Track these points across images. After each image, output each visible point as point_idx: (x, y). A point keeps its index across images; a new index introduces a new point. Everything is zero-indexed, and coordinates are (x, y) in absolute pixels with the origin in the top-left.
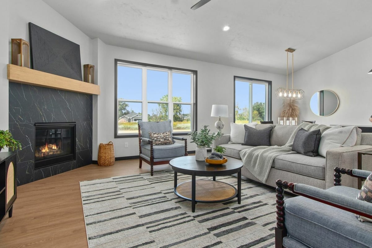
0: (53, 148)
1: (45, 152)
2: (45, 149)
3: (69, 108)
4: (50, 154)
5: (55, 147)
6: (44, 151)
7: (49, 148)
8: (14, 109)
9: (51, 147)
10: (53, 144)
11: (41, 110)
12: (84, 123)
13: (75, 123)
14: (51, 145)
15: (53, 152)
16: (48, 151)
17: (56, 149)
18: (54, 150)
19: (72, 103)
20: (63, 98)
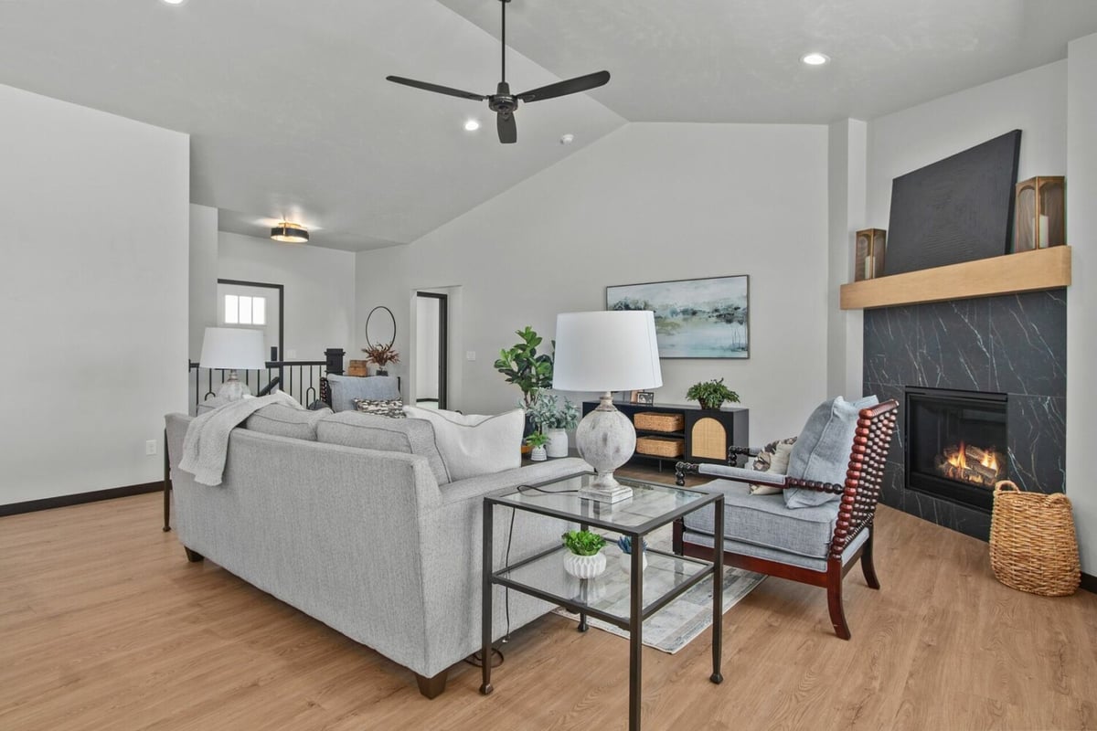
0: (985, 463)
1: (956, 468)
2: (957, 457)
3: (984, 350)
4: (972, 481)
5: (990, 461)
6: (953, 462)
7: (968, 460)
8: (877, 357)
9: (976, 457)
10: (984, 450)
11: (916, 358)
12: (1042, 399)
13: (1005, 396)
14: (979, 451)
15: (982, 476)
16: (965, 467)
17: (995, 471)
18: (988, 470)
19: (993, 333)
20: (967, 321)
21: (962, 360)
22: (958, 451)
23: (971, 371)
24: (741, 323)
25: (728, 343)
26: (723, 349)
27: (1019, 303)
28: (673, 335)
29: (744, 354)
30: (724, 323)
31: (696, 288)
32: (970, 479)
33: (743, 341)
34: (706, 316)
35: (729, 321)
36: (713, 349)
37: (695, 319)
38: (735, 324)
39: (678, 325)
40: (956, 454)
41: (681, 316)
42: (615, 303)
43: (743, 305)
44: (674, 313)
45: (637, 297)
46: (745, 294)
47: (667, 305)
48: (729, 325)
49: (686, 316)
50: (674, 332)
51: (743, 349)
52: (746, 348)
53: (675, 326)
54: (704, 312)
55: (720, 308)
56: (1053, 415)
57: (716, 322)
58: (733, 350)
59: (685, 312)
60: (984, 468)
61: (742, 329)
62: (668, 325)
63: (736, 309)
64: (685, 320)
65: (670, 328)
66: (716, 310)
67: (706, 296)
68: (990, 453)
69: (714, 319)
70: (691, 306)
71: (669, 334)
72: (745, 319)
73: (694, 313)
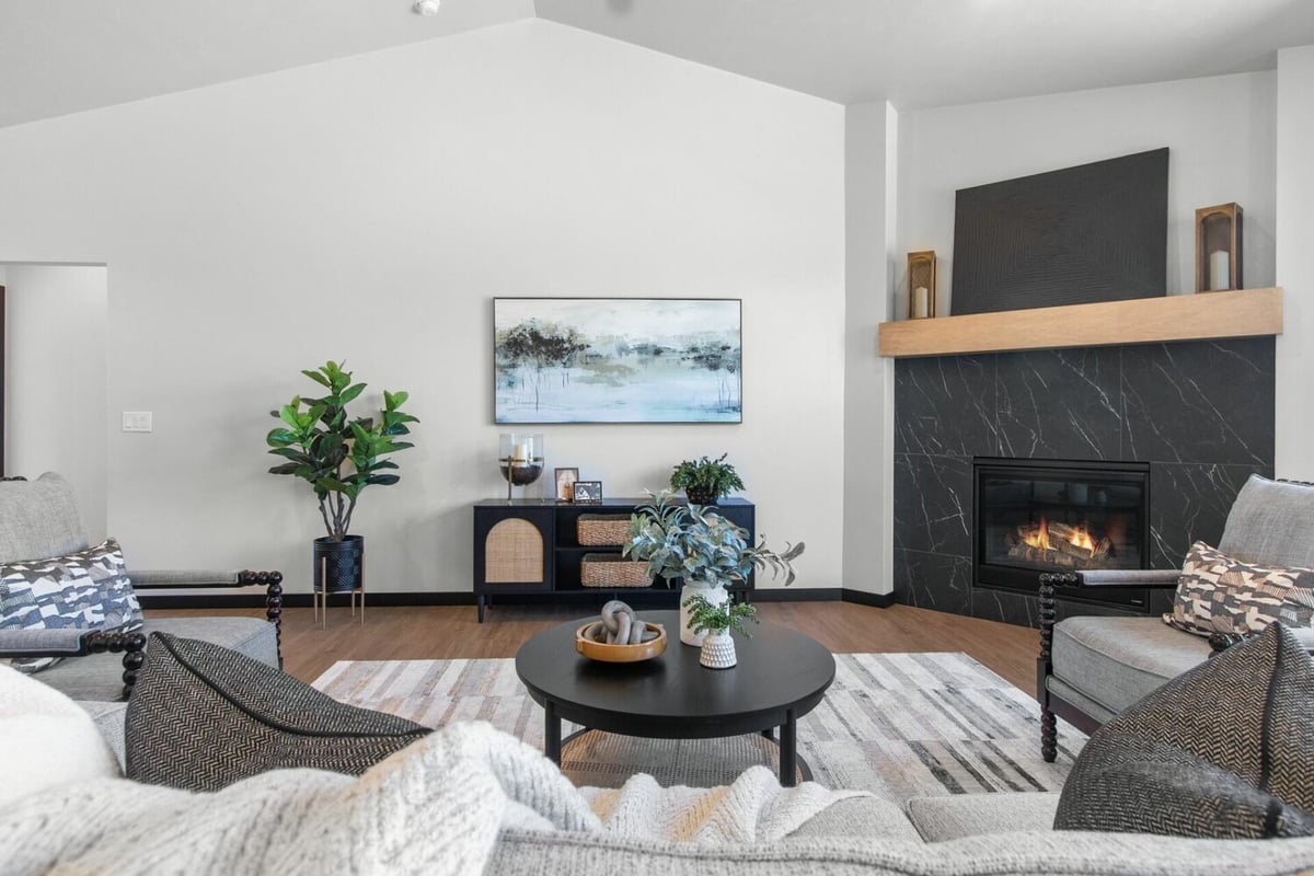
0: (1076, 541)
1: (1036, 549)
2: (1036, 536)
3: (1112, 410)
4: (1059, 564)
6: (1032, 542)
7: (1052, 538)
8: (922, 421)
9: (1062, 535)
10: (1073, 527)
11: (993, 421)
12: (1204, 467)
13: (1147, 466)
14: (1066, 527)
15: (1073, 557)
16: (1049, 547)
17: (1090, 551)
18: (1079, 549)
19: (1126, 389)
20: (1082, 375)
21: (1075, 423)
22: (1038, 529)
23: (1090, 437)
24: (731, 370)
25: (713, 399)
26: (704, 408)
27: (1168, 354)
28: (621, 385)
29: (735, 417)
30: (706, 370)
31: (661, 312)
32: (1057, 561)
33: (735, 398)
34: (677, 357)
35: (714, 367)
36: (689, 409)
37: (658, 360)
38: (722, 371)
39: (630, 370)
40: (1035, 532)
41: (635, 355)
42: (513, 326)
43: (734, 344)
44: (623, 350)
45: (555, 320)
46: (738, 328)
47: (611, 337)
48: (713, 372)
49: (644, 356)
50: (622, 381)
51: (734, 409)
52: (738, 408)
53: (624, 371)
54: (674, 351)
55: (699, 345)
56: (1222, 485)
57: (693, 368)
58: (720, 411)
59: (642, 349)
60: (1074, 547)
61: (733, 378)
62: (612, 369)
63: (724, 348)
64: (641, 362)
65: (615, 374)
66: (694, 350)
67: (677, 326)
68: (1081, 530)
69: (690, 363)
70: (652, 340)
71: (615, 385)
72: (736, 366)
73: (658, 352)
